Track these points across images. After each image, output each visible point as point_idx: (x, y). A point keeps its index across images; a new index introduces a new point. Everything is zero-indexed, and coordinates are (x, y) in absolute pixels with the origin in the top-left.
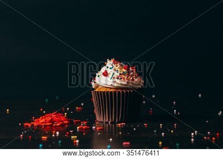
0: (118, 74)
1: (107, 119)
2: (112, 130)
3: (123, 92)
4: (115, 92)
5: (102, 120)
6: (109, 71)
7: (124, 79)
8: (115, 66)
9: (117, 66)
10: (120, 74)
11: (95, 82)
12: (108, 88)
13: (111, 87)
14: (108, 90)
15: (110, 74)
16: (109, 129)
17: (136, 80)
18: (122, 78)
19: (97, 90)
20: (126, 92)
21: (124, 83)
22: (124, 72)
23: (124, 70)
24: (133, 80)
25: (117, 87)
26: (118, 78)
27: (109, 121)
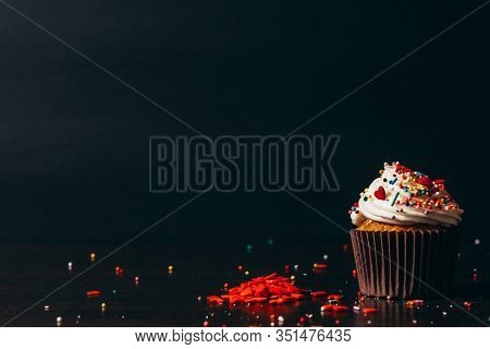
0: (408, 195)
1: (384, 290)
2: (394, 314)
3: (418, 234)
4: (401, 234)
5: (372, 293)
6: (388, 188)
7: (420, 205)
8: (399, 177)
9: (405, 178)
10: (412, 195)
11: (357, 212)
12: (385, 224)
13: (392, 222)
14: (386, 228)
15: (389, 194)
16: (387, 313)
17: (447, 208)
18: (415, 204)
19: (362, 228)
20: (426, 233)
21: (421, 214)
22: (420, 191)
23: (421, 187)
24: (440, 207)
25: (405, 221)
26: (408, 204)
27: (387, 293)
